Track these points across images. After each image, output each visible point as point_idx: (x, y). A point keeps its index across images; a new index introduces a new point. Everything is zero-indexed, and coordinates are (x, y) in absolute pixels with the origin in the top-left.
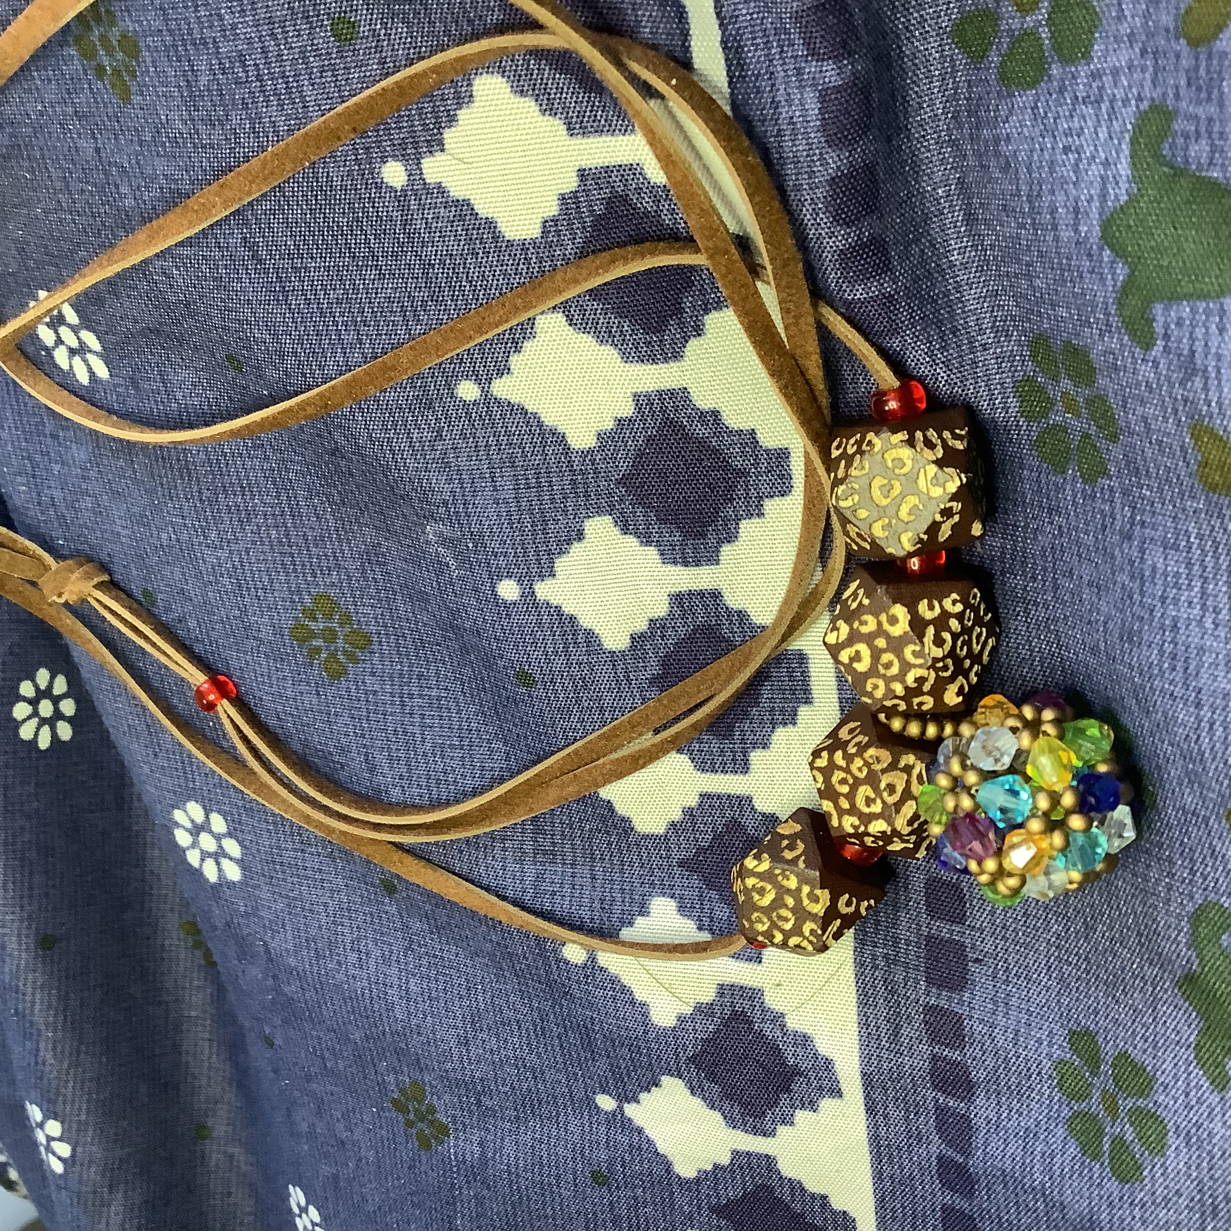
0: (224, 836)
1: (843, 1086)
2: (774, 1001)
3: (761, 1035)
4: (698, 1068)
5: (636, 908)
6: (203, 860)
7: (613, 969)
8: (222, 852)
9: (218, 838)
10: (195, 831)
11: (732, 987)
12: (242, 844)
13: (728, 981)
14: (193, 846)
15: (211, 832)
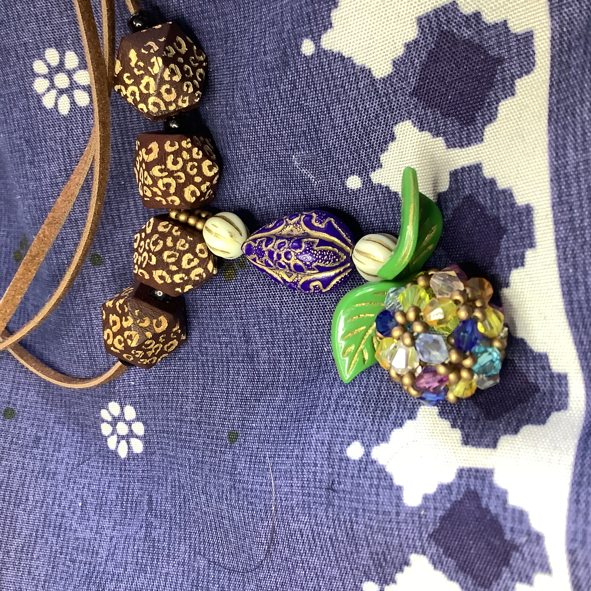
0: (134, 421)
4: (438, 543)
5: (406, 415)
6: (118, 442)
7: (381, 461)
8: (131, 434)
9: (129, 424)
10: (114, 422)
11: (470, 470)
12: (145, 423)
13: (467, 465)
14: (112, 434)
15: (125, 420)
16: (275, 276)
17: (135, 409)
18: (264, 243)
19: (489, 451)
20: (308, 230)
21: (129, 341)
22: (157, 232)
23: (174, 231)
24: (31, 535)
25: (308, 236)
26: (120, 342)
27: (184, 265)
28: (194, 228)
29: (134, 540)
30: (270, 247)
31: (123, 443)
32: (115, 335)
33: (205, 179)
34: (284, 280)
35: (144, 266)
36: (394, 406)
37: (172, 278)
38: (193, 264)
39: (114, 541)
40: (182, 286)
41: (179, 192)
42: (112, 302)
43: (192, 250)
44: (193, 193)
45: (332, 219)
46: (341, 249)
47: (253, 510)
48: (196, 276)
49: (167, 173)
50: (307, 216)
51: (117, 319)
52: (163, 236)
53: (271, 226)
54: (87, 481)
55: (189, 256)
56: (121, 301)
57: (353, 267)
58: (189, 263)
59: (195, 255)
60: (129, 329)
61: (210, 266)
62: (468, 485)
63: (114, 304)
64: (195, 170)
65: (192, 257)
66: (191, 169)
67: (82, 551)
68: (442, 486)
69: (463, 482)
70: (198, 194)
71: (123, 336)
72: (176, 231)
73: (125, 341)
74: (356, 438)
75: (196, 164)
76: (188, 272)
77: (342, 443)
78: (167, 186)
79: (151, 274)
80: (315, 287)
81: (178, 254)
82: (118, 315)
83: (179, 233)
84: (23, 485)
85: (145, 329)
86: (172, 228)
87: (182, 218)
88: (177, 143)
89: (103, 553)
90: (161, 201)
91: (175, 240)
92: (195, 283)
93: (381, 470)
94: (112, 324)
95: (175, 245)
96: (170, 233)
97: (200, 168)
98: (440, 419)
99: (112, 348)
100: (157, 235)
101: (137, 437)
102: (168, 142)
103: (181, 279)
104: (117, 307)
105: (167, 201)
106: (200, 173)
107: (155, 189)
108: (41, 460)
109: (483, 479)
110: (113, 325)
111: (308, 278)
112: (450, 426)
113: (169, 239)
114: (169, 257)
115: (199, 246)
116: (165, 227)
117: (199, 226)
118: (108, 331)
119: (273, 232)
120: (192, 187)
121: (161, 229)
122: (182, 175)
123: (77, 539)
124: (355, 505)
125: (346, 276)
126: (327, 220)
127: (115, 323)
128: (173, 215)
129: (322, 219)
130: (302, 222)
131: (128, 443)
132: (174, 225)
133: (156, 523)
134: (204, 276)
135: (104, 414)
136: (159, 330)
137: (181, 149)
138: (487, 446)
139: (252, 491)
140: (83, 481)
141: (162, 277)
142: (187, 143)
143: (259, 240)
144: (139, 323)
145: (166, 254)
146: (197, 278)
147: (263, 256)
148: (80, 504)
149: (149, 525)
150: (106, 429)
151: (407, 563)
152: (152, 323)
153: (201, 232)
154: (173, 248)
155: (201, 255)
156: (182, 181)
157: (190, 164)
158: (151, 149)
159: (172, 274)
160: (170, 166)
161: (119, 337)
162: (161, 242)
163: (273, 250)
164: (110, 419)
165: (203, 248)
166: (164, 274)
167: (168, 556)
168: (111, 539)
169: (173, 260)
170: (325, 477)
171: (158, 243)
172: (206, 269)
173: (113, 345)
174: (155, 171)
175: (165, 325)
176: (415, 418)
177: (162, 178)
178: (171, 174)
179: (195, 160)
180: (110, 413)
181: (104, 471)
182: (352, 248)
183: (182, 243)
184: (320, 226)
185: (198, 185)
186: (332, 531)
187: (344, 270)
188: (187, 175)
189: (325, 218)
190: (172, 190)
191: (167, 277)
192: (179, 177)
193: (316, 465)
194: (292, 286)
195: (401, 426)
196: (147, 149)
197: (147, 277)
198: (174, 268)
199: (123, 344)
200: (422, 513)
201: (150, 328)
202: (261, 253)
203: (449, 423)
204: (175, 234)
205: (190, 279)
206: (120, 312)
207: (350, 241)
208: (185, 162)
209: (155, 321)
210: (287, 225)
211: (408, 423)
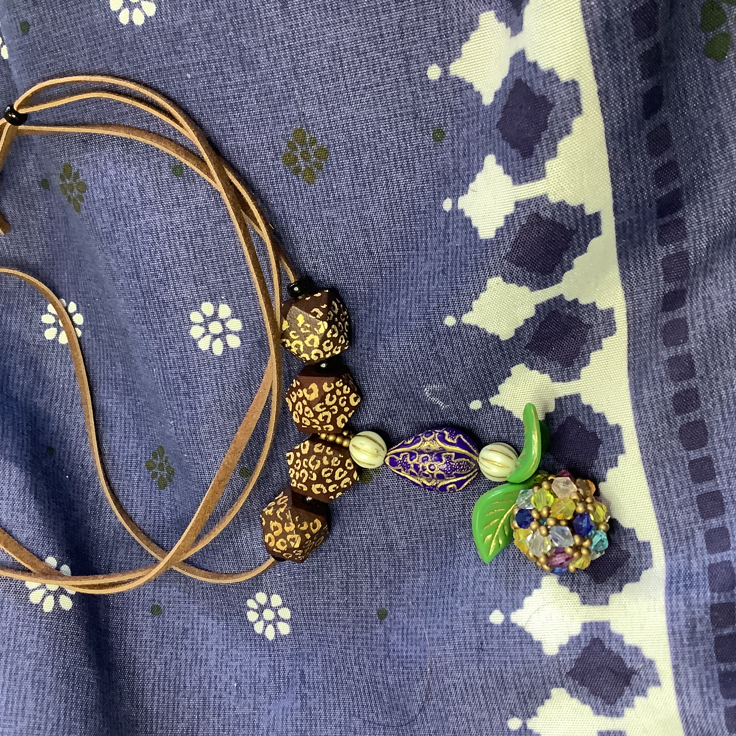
0: (280, 607)
1: (662, 678)
2: (616, 628)
3: (610, 652)
4: (574, 679)
5: (533, 584)
6: (265, 627)
7: (520, 624)
8: (278, 618)
9: (276, 610)
10: (261, 609)
11: (591, 623)
12: (291, 608)
13: (589, 620)
14: (259, 620)
15: (271, 607)
16: (417, 482)
17: (282, 597)
18: (408, 458)
19: (603, 607)
20: (442, 445)
21: (292, 544)
22: (314, 453)
23: (327, 451)
24: (193, 718)
25: (444, 450)
26: (283, 544)
27: (337, 478)
28: (340, 445)
29: (292, 710)
30: (415, 461)
31: (270, 627)
32: (277, 539)
33: (351, 408)
34: (425, 485)
35: (304, 481)
36: (522, 579)
37: (327, 489)
38: (343, 476)
39: (272, 713)
40: (334, 494)
41: (334, 422)
42: (271, 510)
43: (342, 465)
44: (343, 421)
45: (461, 435)
46: (470, 458)
47: (408, 673)
48: (345, 484)
49: (325, 408)
50: (440, 433)
51: (279, 525)
52: (320, 456)
53: (409, 442)
54: (238, 663)
55: (341, 470)
56: (282, 510)
57: (479, 471)
58: (340, 476)
59: (345, 468)
60: (291, 533)
61: (355, 475)
62: (592, 635)
63: (274, 512)
64: (345, 402)
65: (342, 470)
66: (342, 402)
67: (243, 726)
68: (572, 637)
69: (588, 632)
70: (347, 420)
71: (285, 539)
72: (329, 451)
73: (288, 543)
74: (495, 607)
75: (345, 398)
76: (339, 482)
77: (484, 612)
78: (325, 418)
79: (310, 488)
80: (450, 488)
81: (332, 470)
82: (279, 521)
83: (332, 453)
84: (179, 674)
85: (305, 532)
86: (325, 449)
87: (331, 438)
88: (332, 384)
89: (264, 726)
90: (317, 428)
91: (330, 458)
92: (343, 490)
93: (521, 630)
94: (273, 530)
95: (330, 463)
96: (324, 453)
97: (348, 401)
98: (560, 586)
99: (274, 550)
100: (315, 456)
101: (283, 621)
102: (326, 384)
103: (334, 489)
104: (278, 515)
105: (322, 428)
106: (348, 404)
107: (314, 420)
108: (192, 649)
109: (603, 629)
110: (275, 530)
111: (445, 483)
112: (569, 591)
113: (325, 458)
114: (326, 473)
115: (348, 461)
116: (320, 448)
117: (345, 443)
118: (269, 535)
119: (413, 447)
120: (342, 416)
121: (316, 450)
122: (335, 408)
123: (237, 716)
124: (503, 659)
125: (474, 478)
126: (457, 437)
127: (276, 528)
128: (323, 436)
129: (453, 436)
130: (437, 439)
131: (275, 626)
132: (327, 446)
133: (309, 693)
134: (351, 483)
135: (251, 603)
136: (314, 531)
137: (336, 388)
138: (601, 604)
139: (407, 657)
140: (234, 664)
141: (318, 489)
142: (340, 383)
143: (402, 454)
144: (300, 527)
145: (324, 471)
146: (346, 486)
147: (409, 468)
148: (235, 685)
149: (304, 697)
150: (252, 616)
151: (548, 697)
152: (309, 526)
153: (347, 448)
154: (329, 466)
155: (348, 468)
156: (336, 412)
157: (342, 398)
158: (311, 389)
159: (327, 486)
160: (328, 403)
161: (281, 540)
162: (319, 461)
163: (417, 463)
164: (256, 607)
165: (350, 462)
166: (322, 486)
167: (325, 721)
168: (269, 712)
169: (329, 474)
170: (474, 640)
171: (316, 463)
172: (352, 478)
173: (275, 546)
174: (317, 408)
175: (319, 525)
176: (540, 587)
177: (322, 412)
178: (328, 408)
179: (345, 395)
180: (257, 602)
181: (253, 653)
182: (478, 456)
183: (335, 461)
184: (452, 442)
185: (346, 414)
186: (483, 681)
187: (473, 474)
188: (339, 407)
189: (456, 434)
190: (329, 421)
191: (324, 488)
192: (334, 410)
193: (464, 632)
194: (431, 489)
195: (530, 595)
196: (308, 390)
197: (305, 489)
198: (329, 481)
199: (286, 546)
200: (561, 659)
201: (308, 531)
202: (406, 466)
203: (567, 588)
204: (328, 453)
205: (340, 487)
206: (281, 519)
207: (475, 451)
208: (338, 397)
209: (311, 524)
210: (424, 441)
211: (535, 592)
